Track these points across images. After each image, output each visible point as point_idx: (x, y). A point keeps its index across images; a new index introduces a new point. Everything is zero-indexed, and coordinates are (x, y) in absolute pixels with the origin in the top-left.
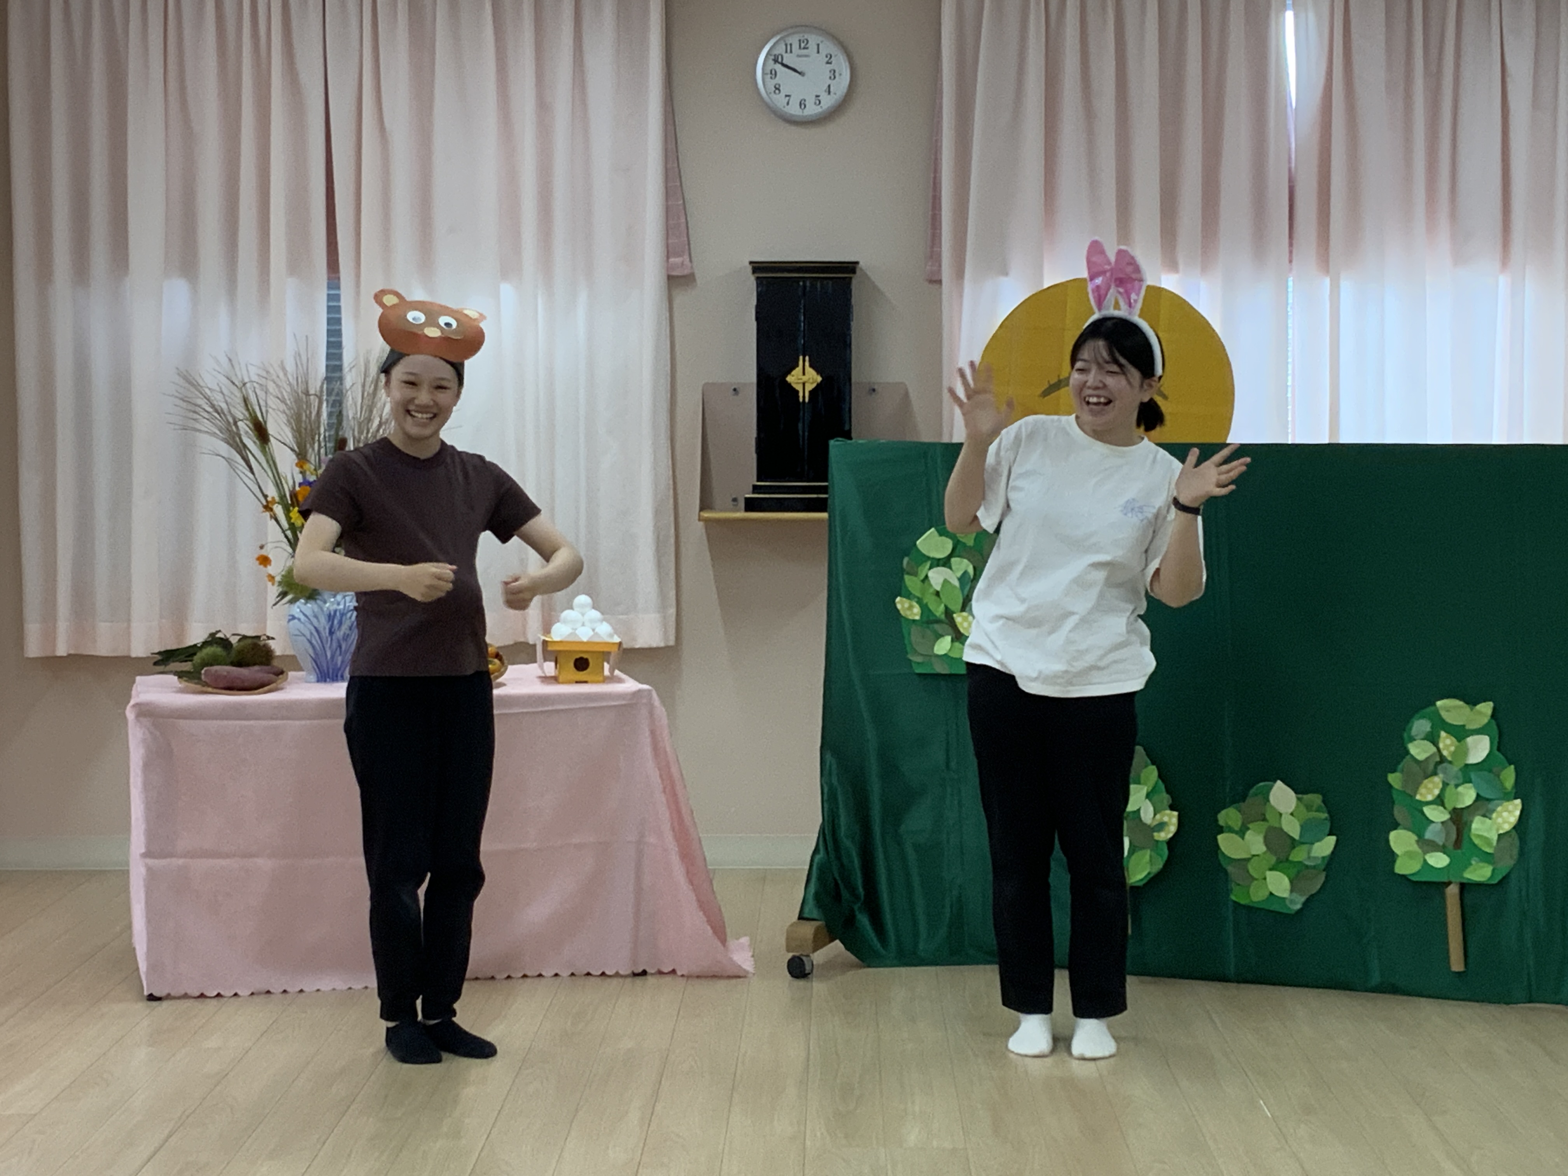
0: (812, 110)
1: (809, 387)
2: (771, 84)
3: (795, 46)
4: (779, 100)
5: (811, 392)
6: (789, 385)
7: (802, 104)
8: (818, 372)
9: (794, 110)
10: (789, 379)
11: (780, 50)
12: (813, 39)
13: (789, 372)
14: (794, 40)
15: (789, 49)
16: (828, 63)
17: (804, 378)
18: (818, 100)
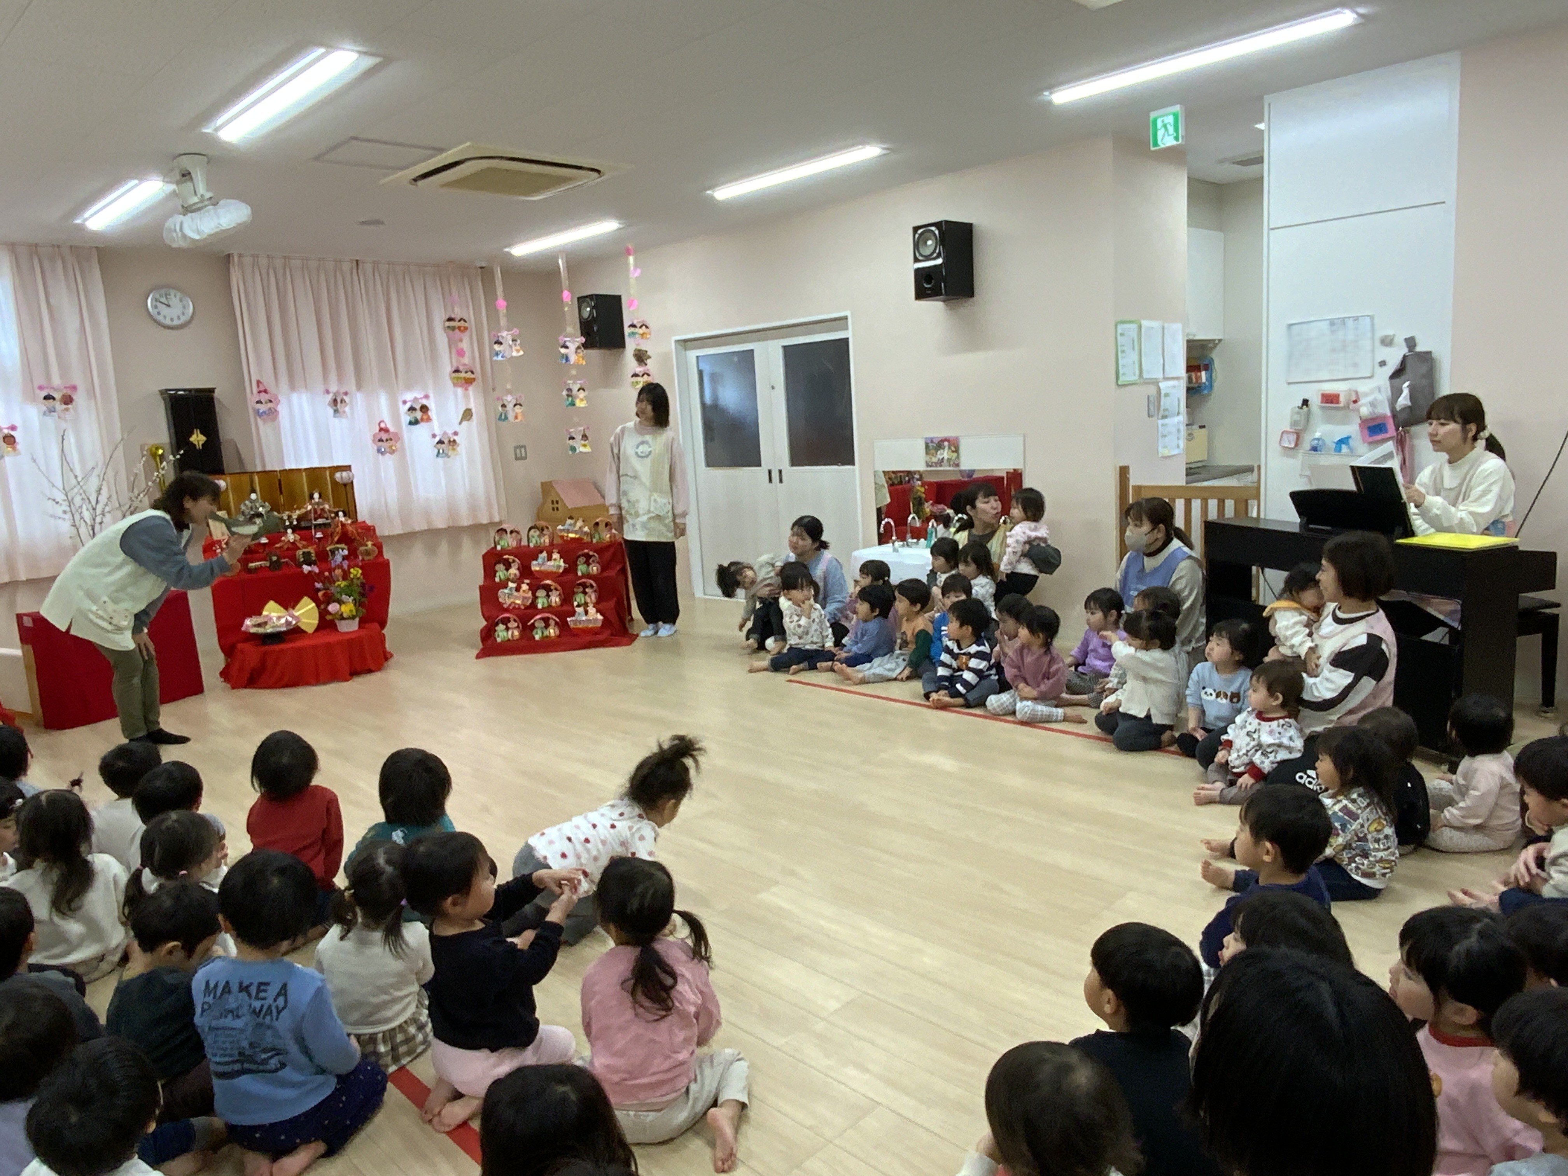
0: (176, 322)
1: (201, 443)
2: (156, 311)
3: (165, 295)
4: (160, 318)
5: (203, 445)
6: (192, 443)
8: (204, 435)
9: (168, 322)
10: (191, 439)
11: (158, 296)
12: (172, 292)
13: (191, 436)
14: (163, 291)
15: (162, 296)
16: (181, 302)
17: (198, 439)
18: (179, 318)
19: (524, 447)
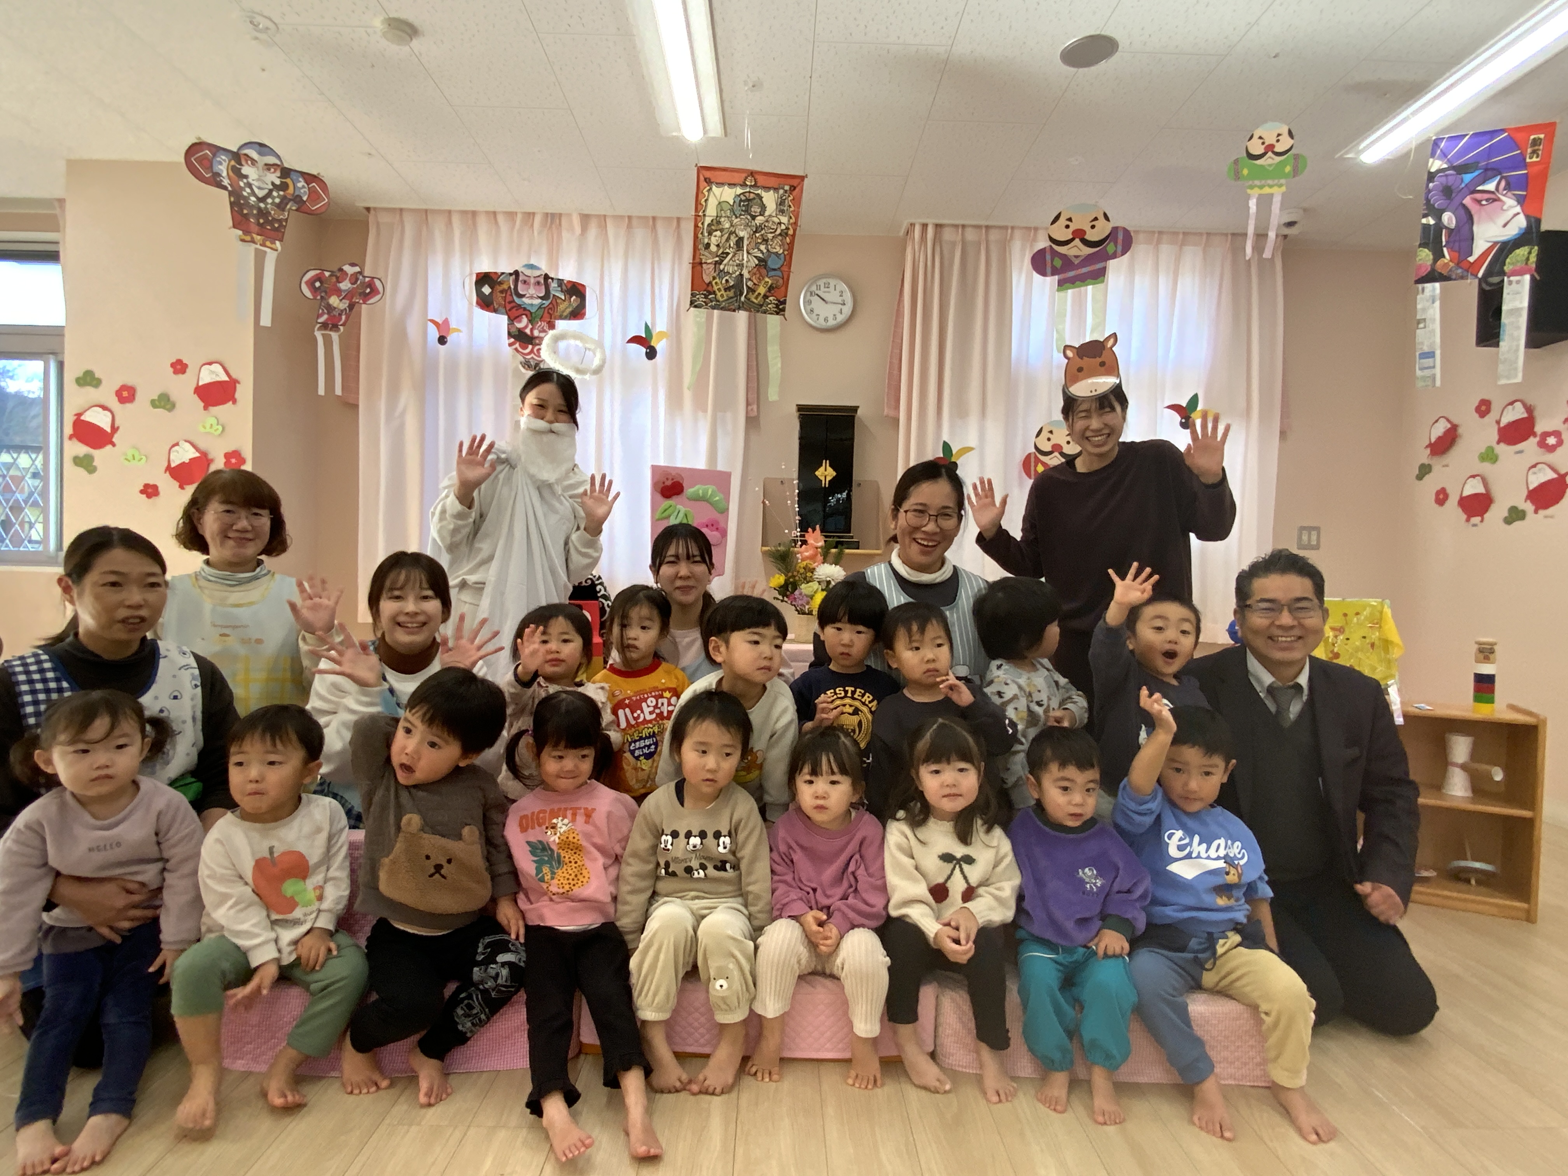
0: (831, 323)
1: (829, 478)
2: (809, 308)
3: (822, 287)
4: (813, 317)
5: (829, 481)
6: (817, 477)
7: (826, 320)
8: (834, 470)
9: (821, 323)
10: (817, 473)
11: (814, 288)
12: (832, 282)
13: (817, 469)
14: (821, 283)
15: (819, 287)
16: (841, 296)
17: (826, 473)
18: (835, 318)
19: (1317, 529)
